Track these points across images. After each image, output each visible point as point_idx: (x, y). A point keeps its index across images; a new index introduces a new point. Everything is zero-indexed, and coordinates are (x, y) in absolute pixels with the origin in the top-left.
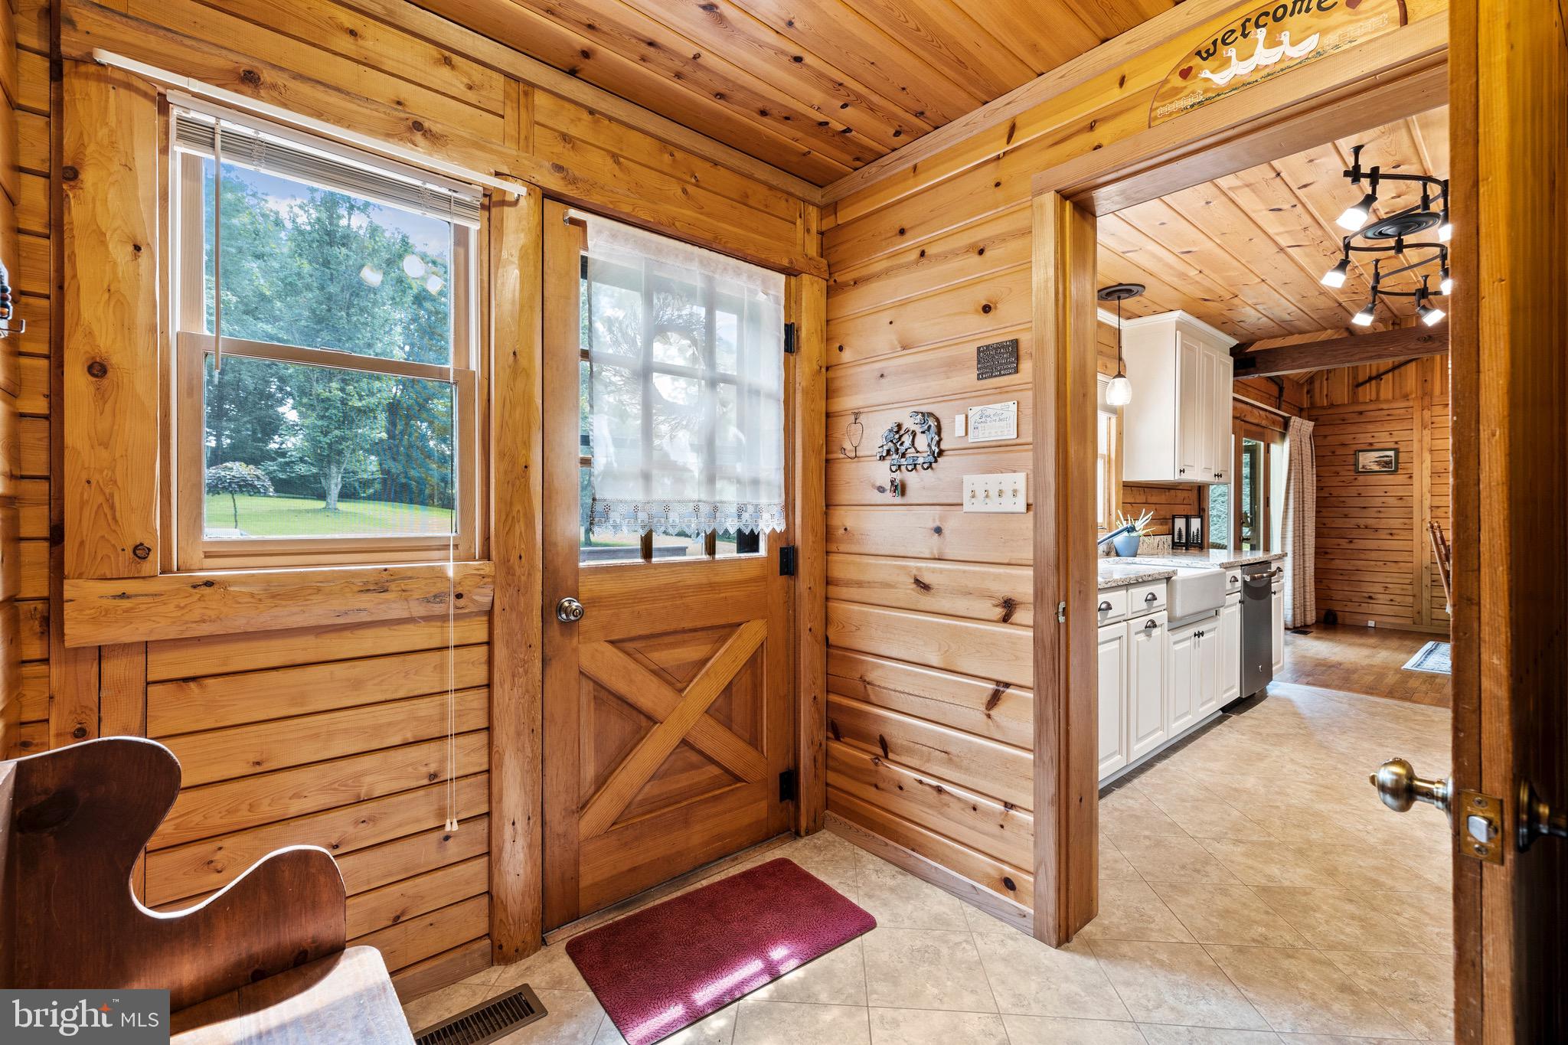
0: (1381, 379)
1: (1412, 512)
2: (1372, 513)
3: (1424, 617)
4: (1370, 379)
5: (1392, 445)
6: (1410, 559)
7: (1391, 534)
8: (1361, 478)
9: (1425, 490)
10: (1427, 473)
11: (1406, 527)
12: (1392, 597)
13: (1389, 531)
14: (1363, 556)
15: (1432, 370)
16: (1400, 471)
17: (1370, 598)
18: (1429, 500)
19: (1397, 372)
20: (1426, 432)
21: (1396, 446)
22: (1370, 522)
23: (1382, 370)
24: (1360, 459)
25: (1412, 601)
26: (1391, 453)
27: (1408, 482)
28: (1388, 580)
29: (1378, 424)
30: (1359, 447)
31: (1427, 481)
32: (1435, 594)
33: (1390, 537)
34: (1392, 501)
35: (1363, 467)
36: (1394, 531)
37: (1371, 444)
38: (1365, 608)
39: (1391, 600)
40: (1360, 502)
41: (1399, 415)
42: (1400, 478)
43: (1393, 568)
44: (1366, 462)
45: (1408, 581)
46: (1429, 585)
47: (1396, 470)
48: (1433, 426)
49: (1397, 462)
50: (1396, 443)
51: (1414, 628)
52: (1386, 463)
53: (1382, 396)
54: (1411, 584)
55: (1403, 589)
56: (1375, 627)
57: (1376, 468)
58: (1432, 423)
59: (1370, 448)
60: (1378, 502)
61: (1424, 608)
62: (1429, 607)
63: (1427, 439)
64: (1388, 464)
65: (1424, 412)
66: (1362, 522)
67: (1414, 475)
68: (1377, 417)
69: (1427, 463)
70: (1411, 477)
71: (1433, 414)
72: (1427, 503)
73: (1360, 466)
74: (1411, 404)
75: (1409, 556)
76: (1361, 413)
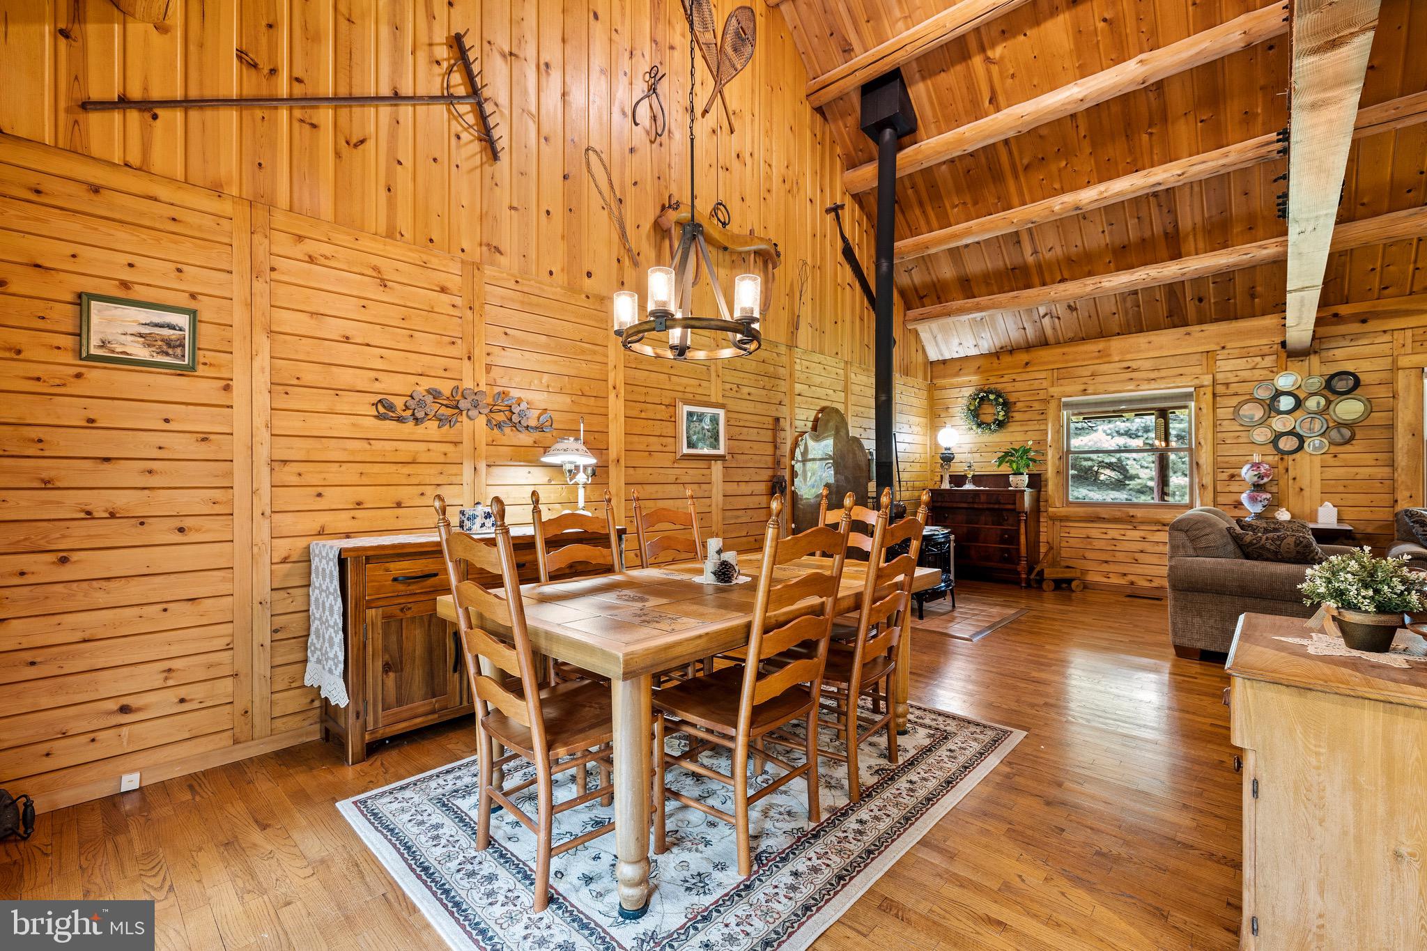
0: (155, 117)
1: (230, 474)
2: (127, 474)
3: (257, 720)
4: (123, 103)
5: (183, 300)
6: (224, 588)
7: (181, 530)
8: (97, 377)
9: (259, 421)
10: (262, 381)
11: (218, 509)
12: (183, 692)
13: (178, 523)
14: (101, 599)
15: (273, 145)
16: (201, 371)
17: (125, 709)
18: (267, 446)
19: (194, 115)
20: (259, 286)
21: (192, 305)
22: (121, 500)
23: (156, 94)
24: (95, 319)
25: (230, 689)
26: (182, 320)
27: (221, 398)
28: (175, 650)
29: (144, 234)
30: (89, 285)
31: (262, 400)
32: (279, 661)
33: (179, 538)
34: (182, 446)
35: (103, 344)
36: (187, 523)
37: (125, 285)
38: (109, 743)
39: (182, 701)
40: (94, 443)
41: (200, 228)
42: (199, 388)
43: (183, 615)
44: (113, 333)
45: (221, 644)
46: (268, 643)
47: (192, 368)
48: (275, 275)
49: (194, 348)
50: (193, 296)
51: (240, 754)
52: (168, 342)
53: (158, 162)
54: (228, 648)
55: (210, 666)
56: (141, 788)
57: (140, 352)
58: (273, 269)
59: (124, 297)
60: (144, 445)
61: (257, 700)
62: (267, 692)
63: (262, 302)
64: (171, 345)
65: (255, 236)
66: (99, 502)
67: (234, 384)
68: (142, 214)
69: (263, 360)
70: (227, 388)
71: (275, 250)
72: (263, 453)
73: (94, 341)
74: (226, 207)
75: (224, 580)
76: (96, 190)
